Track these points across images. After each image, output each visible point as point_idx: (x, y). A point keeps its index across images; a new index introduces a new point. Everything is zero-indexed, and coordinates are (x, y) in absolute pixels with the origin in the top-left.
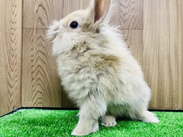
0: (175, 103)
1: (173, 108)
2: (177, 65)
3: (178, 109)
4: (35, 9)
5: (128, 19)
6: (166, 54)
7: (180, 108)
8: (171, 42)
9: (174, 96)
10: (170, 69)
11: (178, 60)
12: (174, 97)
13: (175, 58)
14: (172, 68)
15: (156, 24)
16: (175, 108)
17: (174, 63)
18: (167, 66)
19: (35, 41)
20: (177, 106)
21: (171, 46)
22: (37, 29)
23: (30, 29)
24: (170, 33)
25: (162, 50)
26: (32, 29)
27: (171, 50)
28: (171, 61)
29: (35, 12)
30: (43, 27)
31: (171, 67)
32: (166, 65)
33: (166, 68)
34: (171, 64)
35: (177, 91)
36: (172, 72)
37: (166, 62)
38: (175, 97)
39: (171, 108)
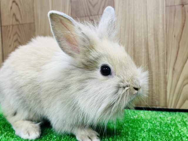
0: (156, 100)
1: (153, 106)
2: (157, 53)
3: (161, 107)
4: (10, 6)
5: (97, 3)
6: (143, 40)
7: (163, 107)
8: (148, 25)
9: (154, 91)
10: (149, 59)
11: (158, 47)
12: (154, 93)
13: (155, 44)
14: (151, 57)
15: (129, 5)
16: (157, 106)
17: (154, 51)
18: (145, 55)
19: (12, 38)
20: (159, 104)
21: (148, 30)
22: (13, 25)
23: (8, 26)
24: (147, 13)
25: (138, 36)
26: (9, 27)
27: (149, 35)
28: (149, 48)
29: (10, 9)
30: (18, 23)
31: (149, 56)
32: (143, 54)
33: (143, 58)
34: (149, 53)
35: (159, 86)
36: (152, 63)
37: (144, 50)
38: (156, 92)
39: (151, 106)
